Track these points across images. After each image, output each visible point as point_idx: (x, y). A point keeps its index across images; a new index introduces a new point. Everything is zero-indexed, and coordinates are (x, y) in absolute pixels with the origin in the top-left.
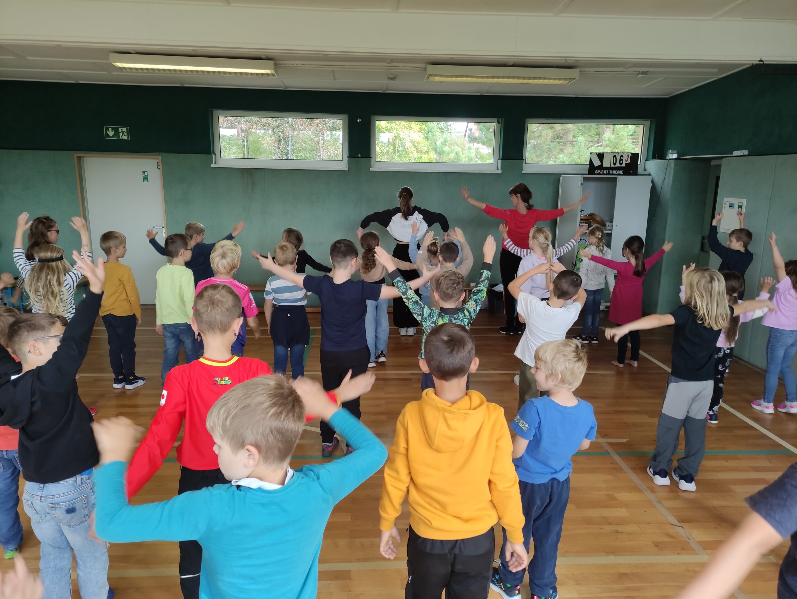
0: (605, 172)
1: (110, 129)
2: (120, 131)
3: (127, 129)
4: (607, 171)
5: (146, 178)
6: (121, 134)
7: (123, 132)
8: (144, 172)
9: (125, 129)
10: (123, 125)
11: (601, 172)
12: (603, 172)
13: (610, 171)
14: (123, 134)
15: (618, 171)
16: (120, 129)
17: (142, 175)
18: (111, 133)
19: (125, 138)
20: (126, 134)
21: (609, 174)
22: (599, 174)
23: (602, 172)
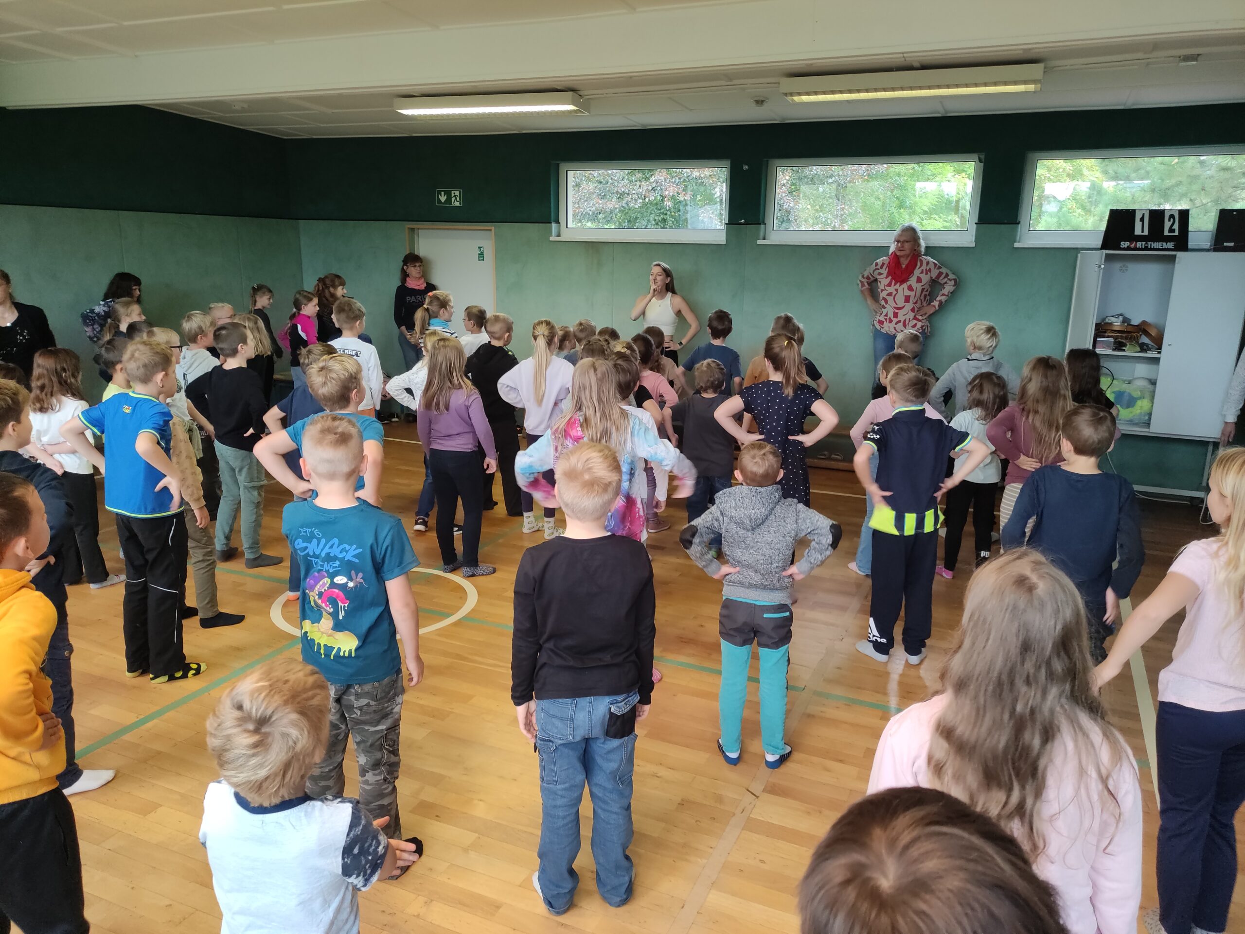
0: (1139, 244)
1: (443, 193)
2: (453, 195)
3: (460, 192)
4: (1144, 243)
5: (481, 256)
6: (453, 199)
7: (455, 196)
8: (480, 248)
9: (457, 193)
10: (456, 188)
11: (1130, 244)
12: (1136, 245)
13: (1149, 243)
14: (456, 198)
15: (1164, 243)
16: (453, 192)
17: (477, 251)
18: (443, 198)
19: (457, 204)
20: (458, 199)
21: (1146, 249)
22: (1128, 248)
23: (1133, 246)
